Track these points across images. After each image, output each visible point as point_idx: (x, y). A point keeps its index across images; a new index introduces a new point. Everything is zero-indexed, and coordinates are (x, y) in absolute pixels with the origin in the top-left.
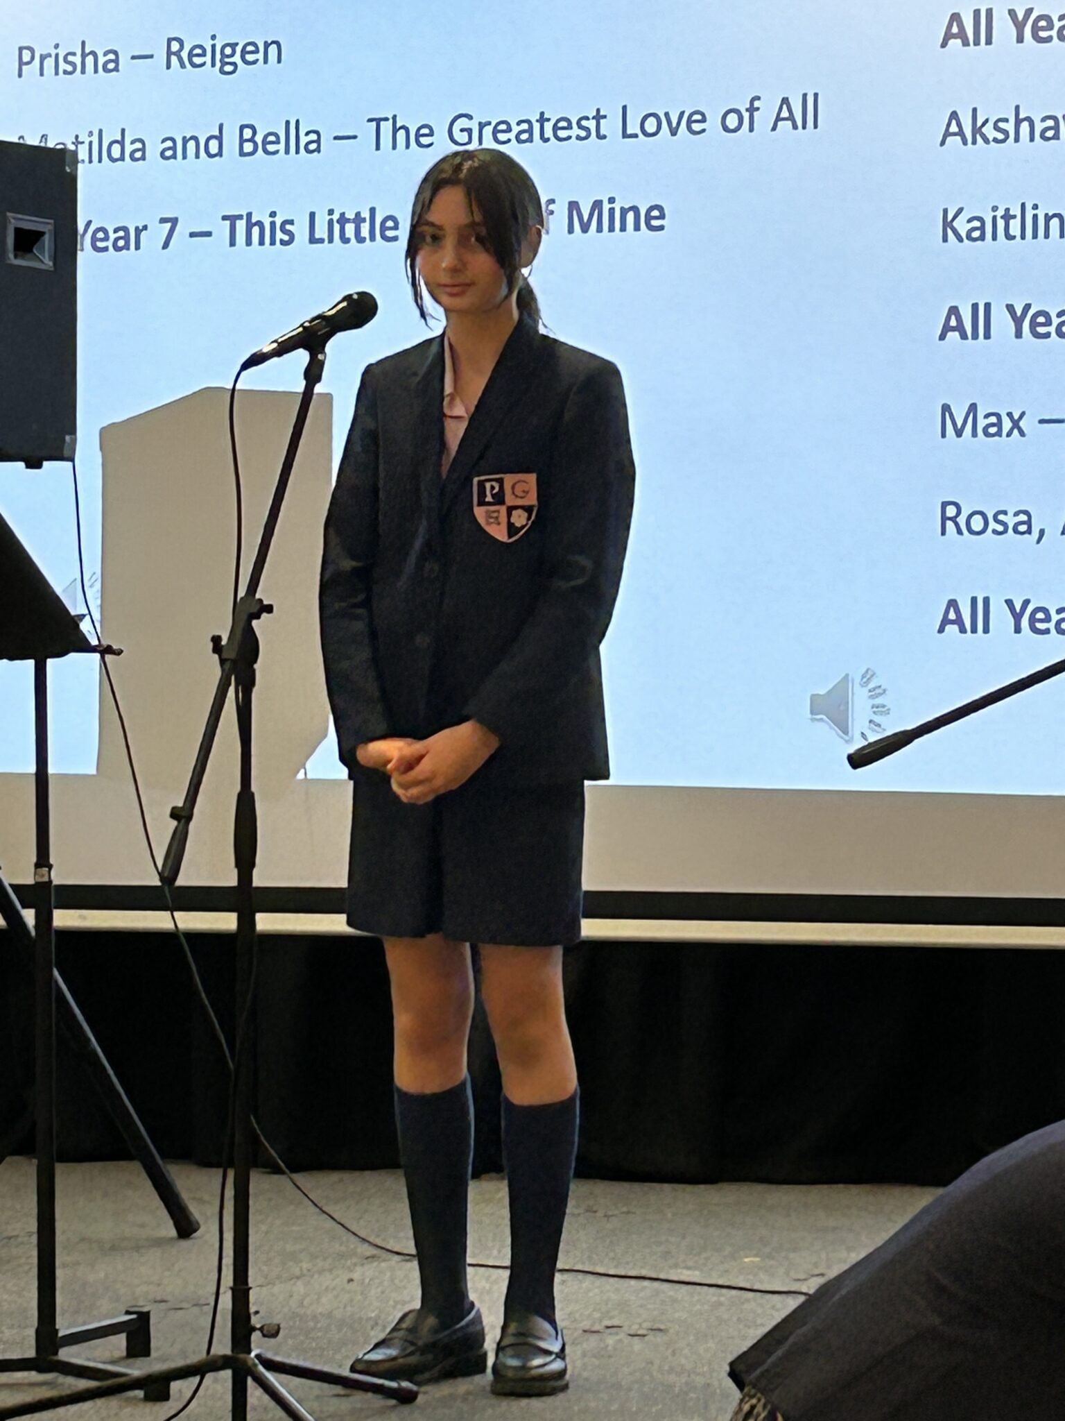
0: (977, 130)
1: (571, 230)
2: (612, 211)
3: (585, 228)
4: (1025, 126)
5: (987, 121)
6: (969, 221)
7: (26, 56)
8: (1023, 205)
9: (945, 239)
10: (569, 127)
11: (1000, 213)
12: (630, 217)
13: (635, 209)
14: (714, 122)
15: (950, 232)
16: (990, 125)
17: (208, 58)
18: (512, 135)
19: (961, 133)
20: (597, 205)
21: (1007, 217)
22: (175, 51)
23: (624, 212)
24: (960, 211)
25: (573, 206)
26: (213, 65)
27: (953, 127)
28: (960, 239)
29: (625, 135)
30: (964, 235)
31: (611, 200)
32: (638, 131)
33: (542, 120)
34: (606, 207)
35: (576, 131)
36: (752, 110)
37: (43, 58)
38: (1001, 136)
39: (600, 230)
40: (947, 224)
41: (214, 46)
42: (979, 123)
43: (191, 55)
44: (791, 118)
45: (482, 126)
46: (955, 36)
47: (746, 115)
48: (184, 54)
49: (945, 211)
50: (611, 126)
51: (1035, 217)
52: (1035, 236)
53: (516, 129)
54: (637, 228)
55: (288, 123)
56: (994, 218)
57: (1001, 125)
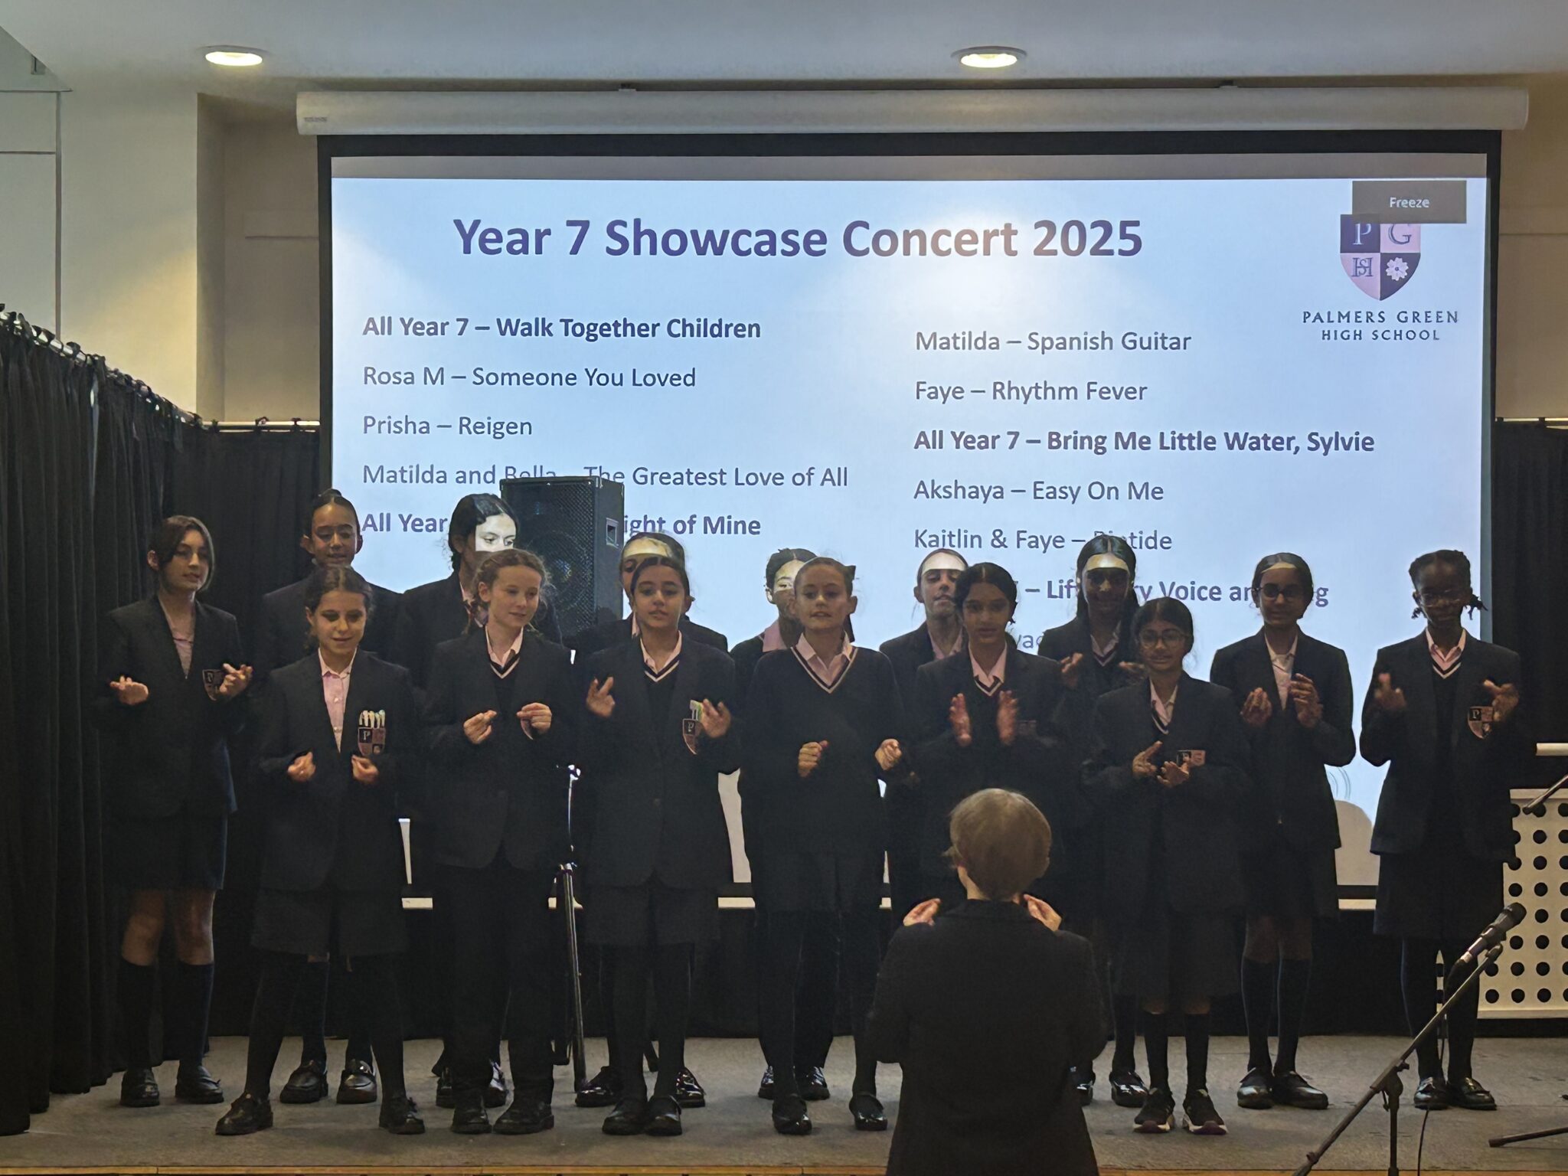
0: (934, 491)
1: (706, 532)
2: (729, 523)
3: (714, 531)
4: (960, 491)
5: (940, 487)
6: (930, 536)
7: (370, 422)
8: (959, 530)
9: (917, 545)
10: (705, 477)
11: (947, 533)
12: (740, 526)
13: (743, 523)
14: (788, 480)
15: (919, 541)
16: (942, 488)
17: (486, 429)
18: (671, 480)
19: (925, 492)
20: (721, 519)
21: (951, 536)
22: (464, 424)
23: (736, 524)
24: (925, 531)
25: (707, 519)
26: (489, 433)
27: (921, 490)
28: (925, 546)
29: (737, 484)
30: (927, 544)
31: (729, 517)
32: (745, 482)
33: (689, 473)
34: (726, 520)
35: (708, 480)
36: (810, 474)
37: (380, 423)
38: (947, 495)
39: (722, 532)
40: (918, 538)
41: (489, 423)
42: (935, 488)
43: (475, 427)
44: (832, 479)
45: (653, 475)
46: (922, 443)
47: (806, 477)
48: (471, 427)
49: (917, 532)
50: (729, 478)
51: (966, 537)
52: (966, 546)
53: (673, 477)
54: (744, 532)
55: (535, 467)
56: (944, 536)
57: (947, 489)
